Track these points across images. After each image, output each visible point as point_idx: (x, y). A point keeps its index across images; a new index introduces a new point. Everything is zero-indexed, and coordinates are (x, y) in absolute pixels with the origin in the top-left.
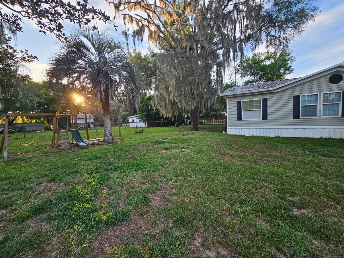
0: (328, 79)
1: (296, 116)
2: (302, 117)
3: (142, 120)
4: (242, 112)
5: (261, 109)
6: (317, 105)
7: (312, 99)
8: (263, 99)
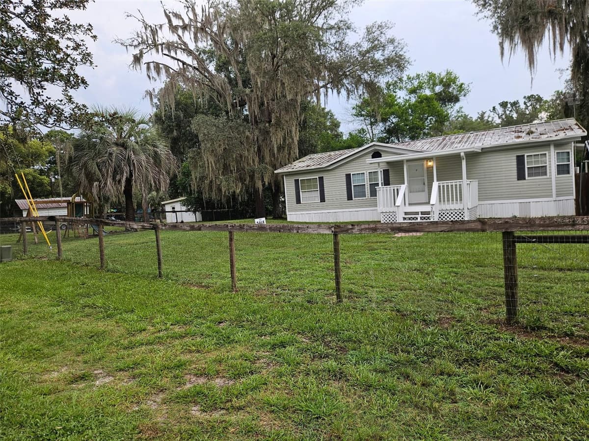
0: (371, 156)
1: (350, 198)
3: (192, 207)
5: (319, 189)
6: (365, 185)
7: (360, 177)
8: (319, 177)
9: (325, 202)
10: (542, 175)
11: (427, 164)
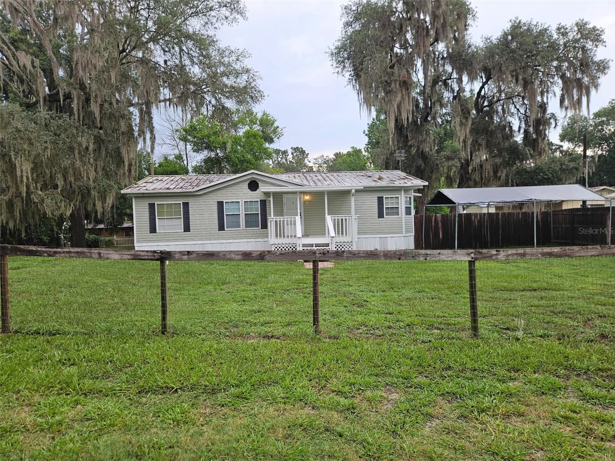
0: (247, 185)
1: (221, 228)
2: (227, 228)
4: (157, 220)
5: (182, 217)
6: (239, 214)
7: (234, 206)
8: (183, 203)
9: (189, 231)
10: (395, 215)
11: (304, 197)
